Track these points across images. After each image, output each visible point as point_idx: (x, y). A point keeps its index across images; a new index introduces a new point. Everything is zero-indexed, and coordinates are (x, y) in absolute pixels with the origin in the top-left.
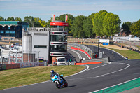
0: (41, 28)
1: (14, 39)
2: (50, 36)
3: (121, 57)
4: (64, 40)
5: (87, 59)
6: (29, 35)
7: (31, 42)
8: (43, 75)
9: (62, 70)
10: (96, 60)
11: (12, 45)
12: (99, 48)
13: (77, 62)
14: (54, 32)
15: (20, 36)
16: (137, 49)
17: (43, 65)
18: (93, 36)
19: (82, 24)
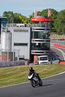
0: (21, 25)
2: (31, 32)
4: (46, 37)
6: (8, 31)
9: (45, 69)
13: (60, 61)
14: (36, 28)
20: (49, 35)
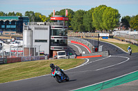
0: (41, 23)
1: (15, 34)
2: (51, 30)
3: (120, 50)
4: (64, 34)
5: (87, 53)
6: (29, 29)
7: (31, 36)
8: (44, 69)
9: (63, 63)
10: (96, 54)
11: (13, 39)
12: (99, 42)
13: (77, 56)
14: (54, 26)
15: (21, 31)
16: (136, 42)
17: (44, 58)
18: (93, 30)
19: (82, 18)
20: (67, 33)
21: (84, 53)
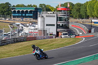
1: (32, 20)
2: (57, 17)
4: (67, 20)
5: (83, 33)
6: (42, 17)
7: (44, 21)
8: (52, 45)
9: (66, 41)
10: (90, 34)
11: (31, 24)
12: (92, 26)
13: (76, 36)
15: (36, 18)
17: (53, 38)
18: (88, 17)
19: (80, 9)
20: (69, 19)
21: (81, 33)
